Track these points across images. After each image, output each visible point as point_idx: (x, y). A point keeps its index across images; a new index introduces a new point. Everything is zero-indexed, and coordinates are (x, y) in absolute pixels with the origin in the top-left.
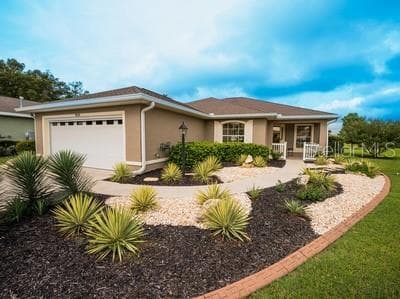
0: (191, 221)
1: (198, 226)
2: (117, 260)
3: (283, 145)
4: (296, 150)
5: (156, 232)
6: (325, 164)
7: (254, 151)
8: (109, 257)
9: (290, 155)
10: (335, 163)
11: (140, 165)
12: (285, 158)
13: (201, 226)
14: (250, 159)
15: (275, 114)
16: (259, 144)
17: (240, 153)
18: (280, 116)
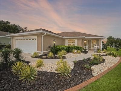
0: (54, 70)
1: (55, 72)
2: (28, 82)
3: (87, 46)
4: (91, 48)
5: (42, 74)
6: (100, 52)
7: (77, 48)
8: (25, 81)
9: (90, 50)
10: (104, 52)
11: (42, 53)
12: (88, 51)
13: (56, 72)
14: (76, 51)
15: (84, 37)
16: (79, 46)
17: (73, 49)
18: (86, 37)
